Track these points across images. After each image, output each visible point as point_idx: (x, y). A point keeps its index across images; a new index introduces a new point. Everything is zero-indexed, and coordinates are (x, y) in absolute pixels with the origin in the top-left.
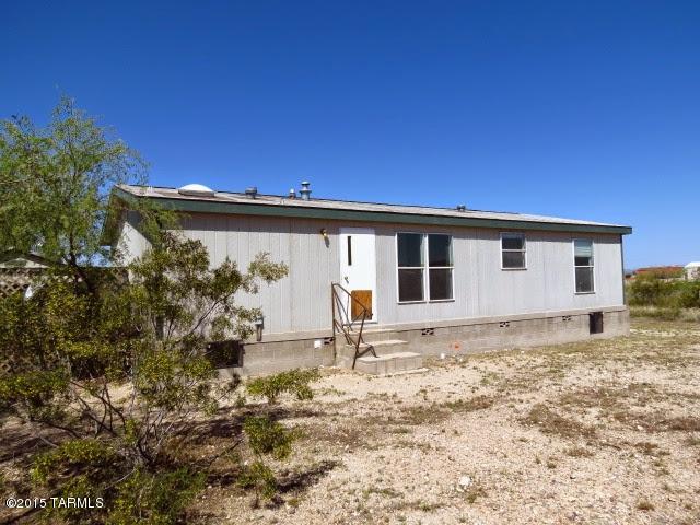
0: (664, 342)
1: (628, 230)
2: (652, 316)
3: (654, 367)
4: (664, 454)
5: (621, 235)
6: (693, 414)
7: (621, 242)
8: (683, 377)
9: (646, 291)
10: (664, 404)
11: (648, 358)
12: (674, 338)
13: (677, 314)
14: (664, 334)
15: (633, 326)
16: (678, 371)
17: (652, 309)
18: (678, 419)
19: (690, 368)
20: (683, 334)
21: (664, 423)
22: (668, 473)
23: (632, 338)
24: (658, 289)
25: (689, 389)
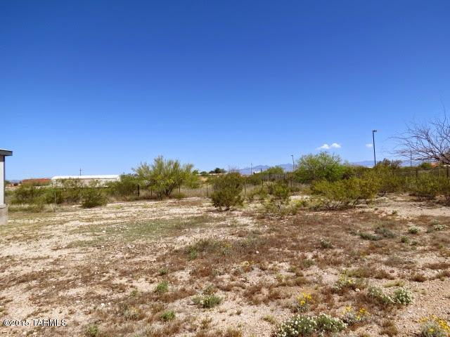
0: (30, 226)
1: (10, 153)
2: (25, 210)
3: (18, 244)
4: (8, 301)
5: (4, 156)
6: (35, 270)
7: (4, 161)
8: (35, 247)
9: (25, 194)
10: (19, 268)
11: (16, 238)
12: (36, 223)
13: (42, 208)
14: (31, 221)
15: (12, 218)
16: (33, 244)
17: (27, 206)
18: (24, 275)
19: (41, 241)
20: (43, 220)
21: (14, 280)
22: (7, 314)
23: (9, 226)
24: (32, 192)
25: (36, 255)
